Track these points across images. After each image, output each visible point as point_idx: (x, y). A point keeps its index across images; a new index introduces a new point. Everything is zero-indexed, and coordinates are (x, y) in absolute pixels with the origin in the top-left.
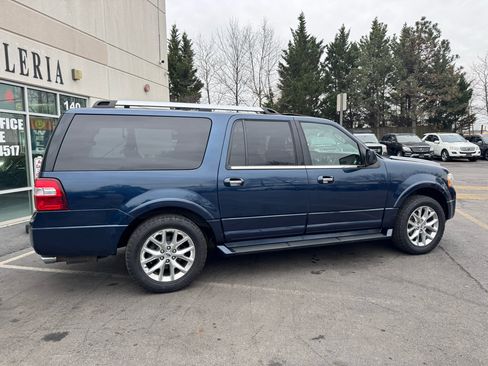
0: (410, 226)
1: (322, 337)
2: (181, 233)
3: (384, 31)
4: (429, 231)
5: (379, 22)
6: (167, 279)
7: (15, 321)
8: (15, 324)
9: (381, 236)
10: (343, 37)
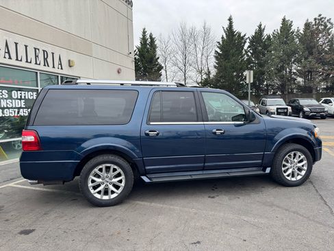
0: (284, 166)
1: (199, 242)
2: (116, 167)
3: (291, 25)
4: (300, 169)
5: (287, 19)
6: (106, 198)
7: (7, 220)
8: (6, 222)
9: (262, 172)
10: (260, 31)
